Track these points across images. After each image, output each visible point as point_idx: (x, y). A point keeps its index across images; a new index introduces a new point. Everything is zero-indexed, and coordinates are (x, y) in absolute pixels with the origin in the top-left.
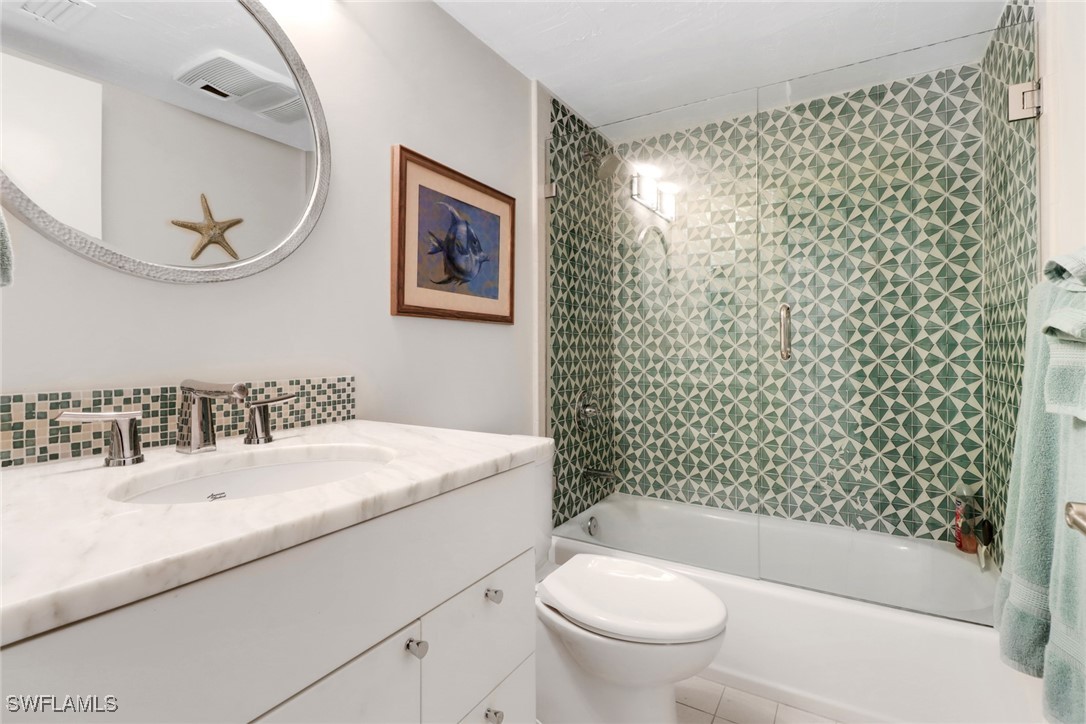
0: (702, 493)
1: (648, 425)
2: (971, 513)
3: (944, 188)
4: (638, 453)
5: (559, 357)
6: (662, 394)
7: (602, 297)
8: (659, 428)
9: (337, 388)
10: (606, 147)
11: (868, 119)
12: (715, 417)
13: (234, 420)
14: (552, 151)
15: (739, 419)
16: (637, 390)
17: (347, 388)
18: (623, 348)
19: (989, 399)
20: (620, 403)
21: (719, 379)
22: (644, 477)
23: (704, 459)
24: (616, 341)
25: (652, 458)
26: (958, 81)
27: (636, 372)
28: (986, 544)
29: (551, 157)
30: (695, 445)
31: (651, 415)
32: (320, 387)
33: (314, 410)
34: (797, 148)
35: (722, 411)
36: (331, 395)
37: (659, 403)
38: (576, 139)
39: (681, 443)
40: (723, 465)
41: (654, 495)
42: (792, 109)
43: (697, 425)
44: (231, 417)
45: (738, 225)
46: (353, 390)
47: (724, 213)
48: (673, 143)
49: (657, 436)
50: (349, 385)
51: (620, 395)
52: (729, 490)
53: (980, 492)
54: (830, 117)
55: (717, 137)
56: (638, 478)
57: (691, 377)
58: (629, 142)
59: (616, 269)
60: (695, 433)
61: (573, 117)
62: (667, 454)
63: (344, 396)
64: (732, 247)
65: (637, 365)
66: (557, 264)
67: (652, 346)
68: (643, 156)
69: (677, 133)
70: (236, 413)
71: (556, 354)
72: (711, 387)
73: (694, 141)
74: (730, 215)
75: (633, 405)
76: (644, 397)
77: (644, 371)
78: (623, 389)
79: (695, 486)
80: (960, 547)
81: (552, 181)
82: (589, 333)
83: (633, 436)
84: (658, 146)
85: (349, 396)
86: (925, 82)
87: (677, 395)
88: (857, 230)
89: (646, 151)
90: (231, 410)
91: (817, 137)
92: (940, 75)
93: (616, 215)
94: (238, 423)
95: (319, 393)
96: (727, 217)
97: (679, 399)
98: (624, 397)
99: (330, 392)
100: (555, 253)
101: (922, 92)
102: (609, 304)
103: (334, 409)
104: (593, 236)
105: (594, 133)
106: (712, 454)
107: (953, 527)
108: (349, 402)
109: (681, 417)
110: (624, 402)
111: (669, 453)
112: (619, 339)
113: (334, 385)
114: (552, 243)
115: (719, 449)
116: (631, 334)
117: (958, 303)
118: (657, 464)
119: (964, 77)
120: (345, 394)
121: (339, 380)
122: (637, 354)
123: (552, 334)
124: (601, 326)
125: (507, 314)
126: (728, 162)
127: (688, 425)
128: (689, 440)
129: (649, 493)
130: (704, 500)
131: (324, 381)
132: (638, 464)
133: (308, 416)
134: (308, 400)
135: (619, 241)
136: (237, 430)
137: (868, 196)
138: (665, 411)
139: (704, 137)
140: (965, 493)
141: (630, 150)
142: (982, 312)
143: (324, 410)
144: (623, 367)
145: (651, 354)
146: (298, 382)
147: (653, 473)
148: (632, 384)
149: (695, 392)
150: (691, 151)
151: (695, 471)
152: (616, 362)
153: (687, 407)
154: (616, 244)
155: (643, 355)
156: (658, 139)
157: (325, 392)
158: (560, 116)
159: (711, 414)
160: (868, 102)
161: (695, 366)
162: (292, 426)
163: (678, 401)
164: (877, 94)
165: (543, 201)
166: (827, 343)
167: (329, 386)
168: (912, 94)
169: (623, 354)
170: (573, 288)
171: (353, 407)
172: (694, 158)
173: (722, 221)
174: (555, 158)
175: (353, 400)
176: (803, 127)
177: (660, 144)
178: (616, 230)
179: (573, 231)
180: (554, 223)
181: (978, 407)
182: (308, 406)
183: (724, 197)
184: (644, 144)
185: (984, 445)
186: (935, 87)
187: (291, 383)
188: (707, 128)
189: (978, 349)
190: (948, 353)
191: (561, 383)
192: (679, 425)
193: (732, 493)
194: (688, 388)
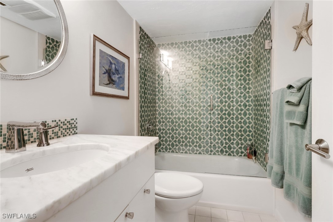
0: (183, 150)
1: (167, 131)
2: (251, 149)
3: (244, 65)
4: (164, 139)
5: (142, 110)
6: (172, 121)
7: (153, 91)
8: (171, 131)
9: (71, 123)
10: (154, 44)
11: (227, 45)
12: (187, 127)
13: (29, 137)
14: (140, 43)
15: (194, 127)
16: (164, 120)
17: (74, 122)
18: (159, 107)
19: (254, 119)
20: (158, 124)
21: (188, 116)
22: (166, 146)
23: (184, 139)
24: (157, 105)
25: (168, 140)
26: (248, 38)
27: (163, 114)
28: (255, 156)
29: (140, 45)
30: (181, 136)
31: (168, 127)
32: (64, 122)
33: (62, 132)
34: (209, 51)
35: (189, 125)
36: (68, 125)
37: (170, 124)
38: (146, 40)
39: (177, 135)
40: (189, 141)
41: (169, 152)
42: (208, 40)
43: (182, 130)
44: (27, 136)
45: (193, 71)
46: (77, 123)
47: (189, 68)
48: (174, 46)
49: (170, 134)
50: (75, 121)
51: (158, 122)
52: (191, 148)
53: (252, 143)
54: (217, 43)
55: (187, 45)
56: (164, 147)
57: (180, 115)
58: (161, 44)
59: (157, 82)
60: (181, 132)
61: (145, 33)
62: (173, 139)
63: (73, 126)
64: (192, 78)
65: (164, 112)
66: (141, 80)
67: (168, 106)
68: (165, 49)
69: (176, 43)
70: (30, 134)
71: (141, 109)
72: (186, 118)
73: (181, 46)
74: (191, 68)
75: (163, 125)
76: (166, 122)
77: (166, 114)
78: (159, 120)
79: (181, 148)
80: (249, 158)
81: (140, 53)
82: (150, 102)
83: (163, 134)
84: (170, 46)
85: (75, 125)
86: (240, 37)
87: (176, 121)
88: (224, 75)
89: (166, 47)
90: (27, 133)
91: (214, 48)
92: (244, 36)
93: (157, 66)
94: (30, 138)
95: (64, 125)
96: (190, 69)
97: (176, 122)
98: (160, 122)
99: (68, 124)
100: (141, 76)
101: (240, 40)
102: (155, 93)
103: (70, 131)
104: (151, 72)
105: (151, 39)
106: (186, 138)
107: (247, 153)
108: (75, 128)
109: (177, 128)
110: (160, 124)
111: (174, 138)
112: (158, 104)
113: (70, 122)
114: (140, 73)
115: (188, 136)
116: (162, 103)
117: (247, 95)
118: (170, 142)
119: (249, 37)
120: (74, 125)
121: (71, 120)
122: (164, 109)
123: (140, 103)
124: (153, 100)
125: (127, 96)
126: (190, 53)
127: (179, 130)
128: (179, 134)
129: (168, 151)
130: (184, 152)
131: (66, 120)
132: (164, 143)
133: (59, 134)
134: (59, 128)
135: (158, 74)
136: (30, 141)
137: (227, 66)
138: (172, 126)
139: (183, 45)
140: (249, 144)
141: (161, 46)
142: (253, 97)
143: (66, 131)
144: (159, 113)
145: (168, 109)
146: (55, 121)
147: (169, 145)
148: (162, 118)
149: (181, 120)
150: (180, 48)
151: (181, 143)
152: (157, 111)
153: (179, 124)
154: (157, 75)
155: (166, 109)
156: (170, 44)
157: (66, 124)
158: (142, 32)
159: (186, 126)
160: (227, 40)
161: (181, 112)
162: (53, 138)
163: (176, 123)
164: (229, 39)
165: (137, 59)
166: (217, 105)
167: (68, 122)
168: (237, 40)
169: (159, 109)
170: (146, 88)
171: (77, 129)
172: (181, 51)
173: (189, 70)
174: (141, 46)
175: (77, 127)
176: (211, 45)
177: (171, 45)
178: (157, 70)
179: (145, 70)
180: (140, 67)
181: (252, 121)
182: (59, 130)
183: (189, 63)
184: (166, 45)
185: (253, 131)
186: (243, 39)
187: (53, 121)
188: (185, 42)
189: (252, 107)
190: (245, 108)
191: (143, 118)
192: (177, 130)
193: (192, 149)
194: (179, 119)
